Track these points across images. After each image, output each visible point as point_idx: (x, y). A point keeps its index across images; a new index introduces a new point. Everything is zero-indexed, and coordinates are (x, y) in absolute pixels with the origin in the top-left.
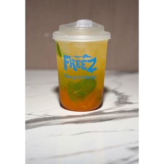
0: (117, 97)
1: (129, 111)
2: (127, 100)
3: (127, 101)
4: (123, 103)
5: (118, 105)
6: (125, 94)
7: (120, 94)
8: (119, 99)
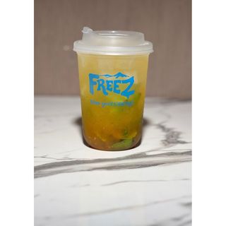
0: (164, 134)
1: (182, 154)
2: (178, 138)
3: (179, 140)
4: (173, 143)
5: (166, 145)
6: (175, 130)
7: (168, 130)
8: (168, 137)
